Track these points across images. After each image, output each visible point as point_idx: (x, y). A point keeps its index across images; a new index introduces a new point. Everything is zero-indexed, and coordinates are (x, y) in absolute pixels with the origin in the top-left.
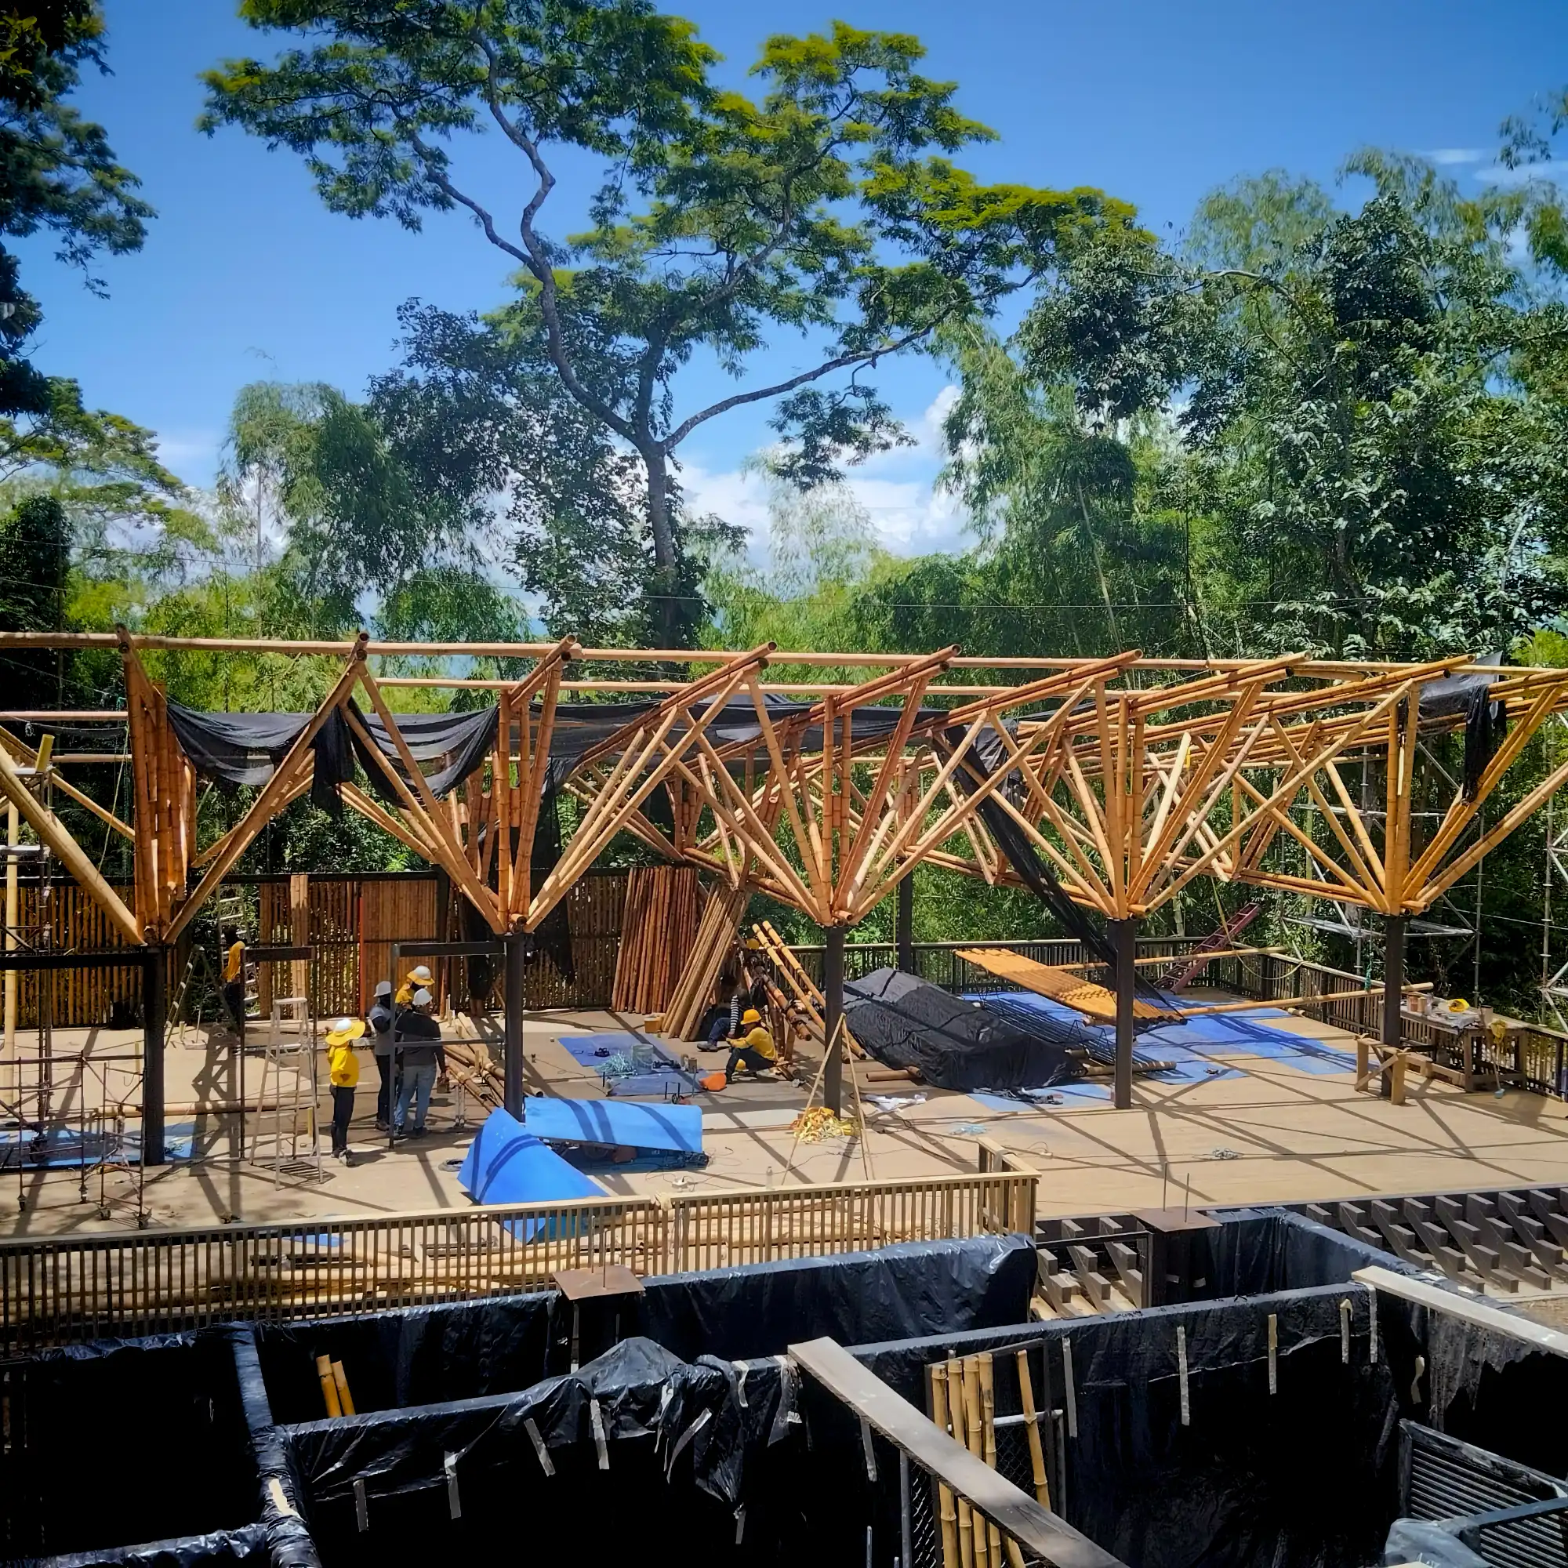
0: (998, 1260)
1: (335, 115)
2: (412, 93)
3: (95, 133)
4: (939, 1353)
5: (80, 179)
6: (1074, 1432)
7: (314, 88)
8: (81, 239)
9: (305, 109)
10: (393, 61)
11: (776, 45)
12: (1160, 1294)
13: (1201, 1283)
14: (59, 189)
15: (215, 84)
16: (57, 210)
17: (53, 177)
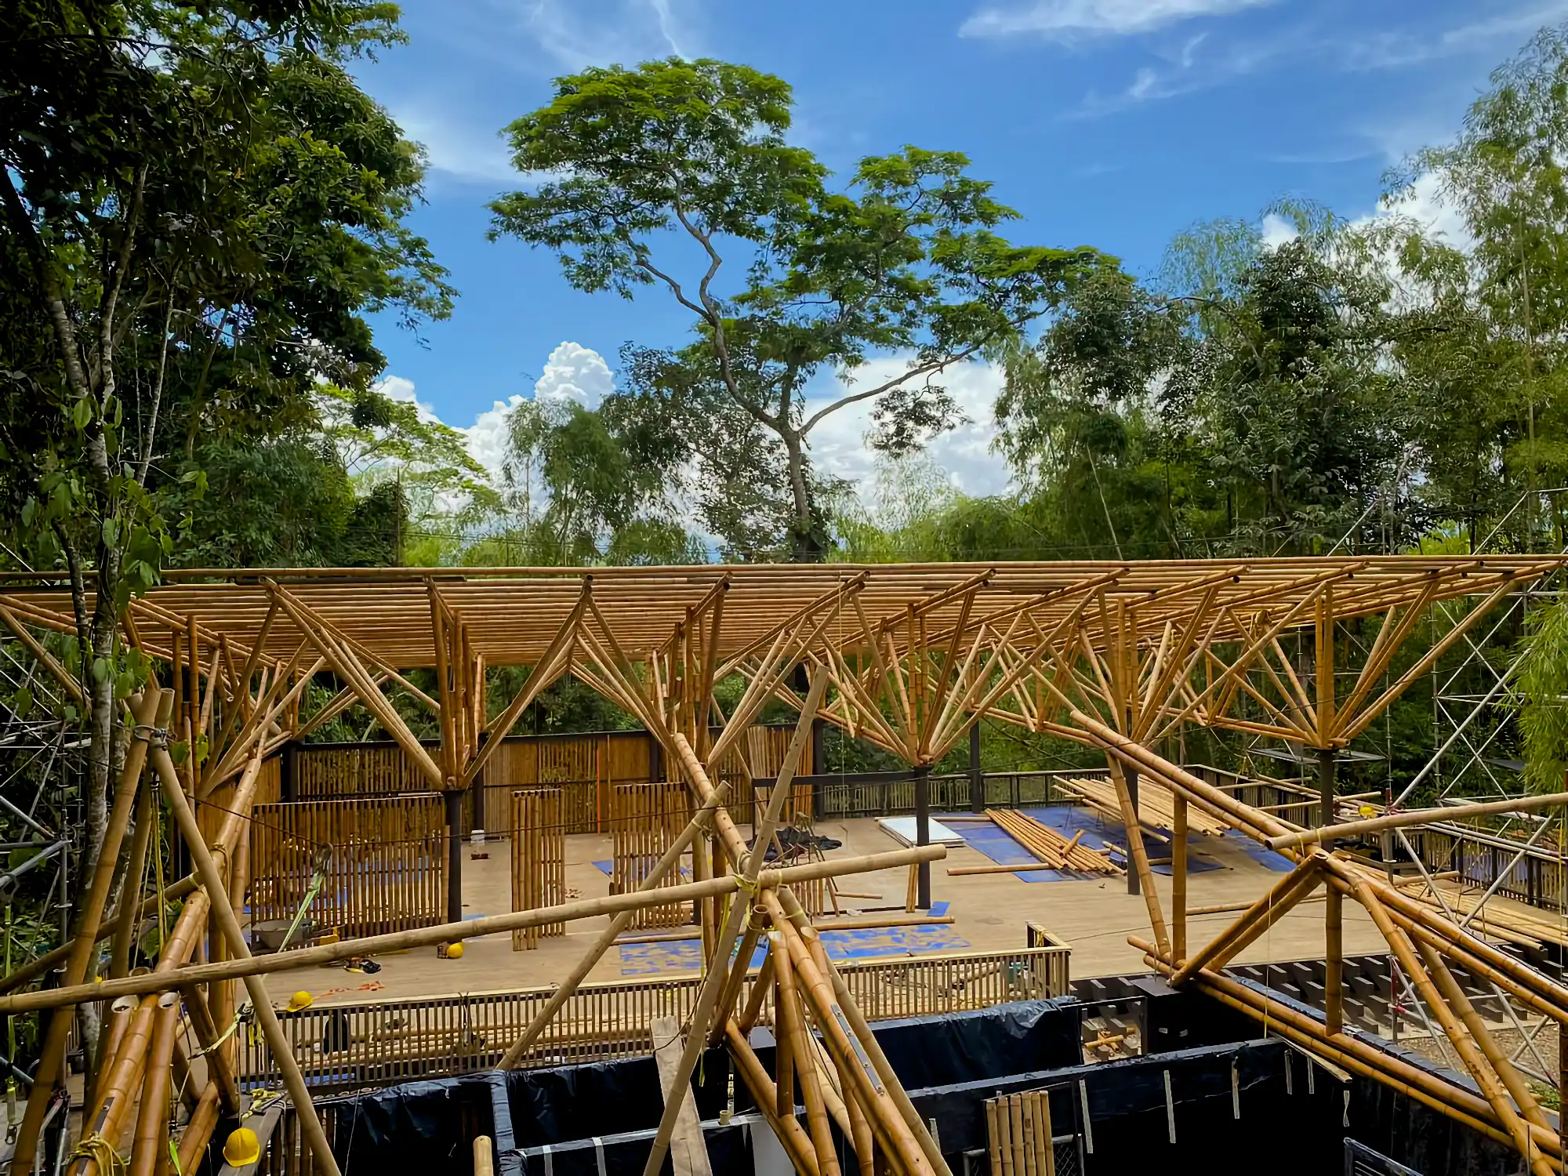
0: (1033, 1020)
1: (577, 225)
2: (625, 207)
3: (419, 243)
4: (990, 1092)
5: (408, 273)
6: (1090, 1150)
7: (561, 205)
8: (412, 311)
9: (554, 221)
10: (613, 187)
11: (867, 162)
12: (1153, 1043)
13: (1184, 1033)
14: (397, 281)
15: (497, 209)
16: (396, 294)
17: (393, 273)
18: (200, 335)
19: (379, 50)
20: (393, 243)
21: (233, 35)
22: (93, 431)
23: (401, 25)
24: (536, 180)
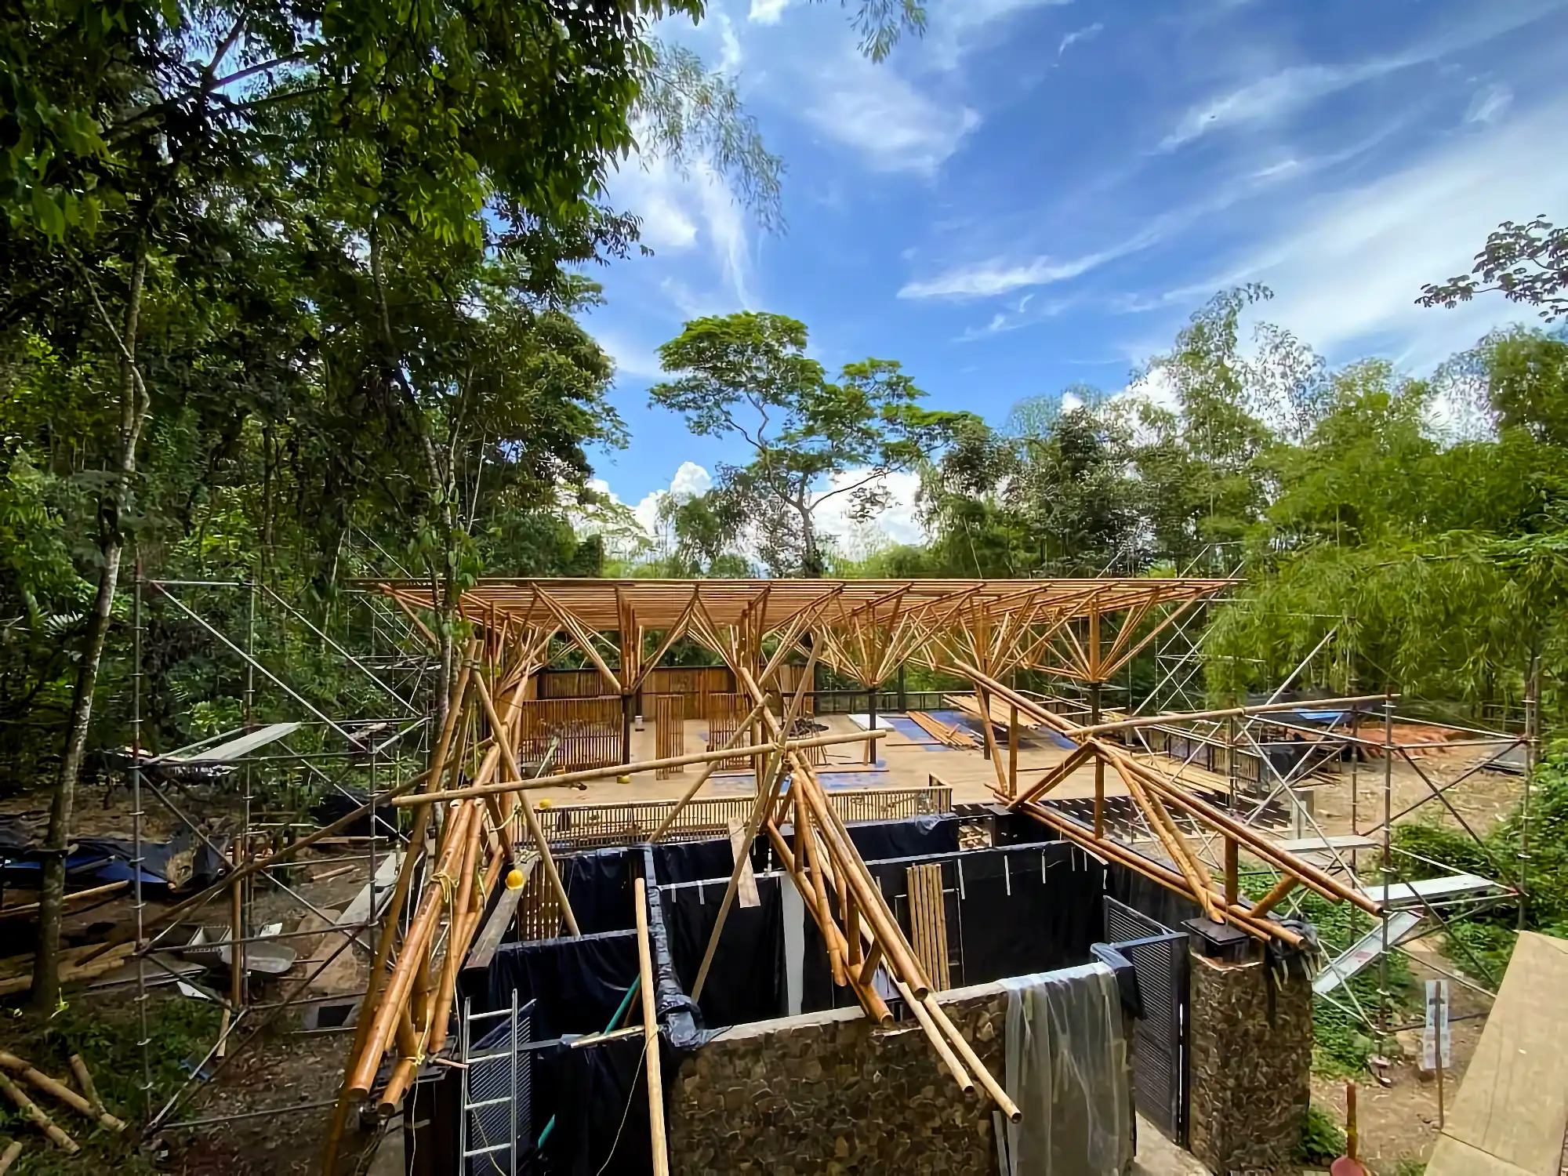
0: (933, 825)
1: (694, 400)
2: (720, 391)
3: (612, 409)
4: (909, 864)
5: (607, 425)
6: (963, 897)
7: (686, 390)
8: (608, 445)
9: (682, 398)
10: (713, 381)
11: (847, 367)
12: (998, 841)
13: (1015, 835)
14: (600, 429)
15: (653, 392)
16: (599, 436)
17: (599, 425)
18: (499, 457)
19: (592, 307)
20: (598, 409)
21: (518, 300)
22: (443, 505)
23: (604, 294)
24: (674, 377)
